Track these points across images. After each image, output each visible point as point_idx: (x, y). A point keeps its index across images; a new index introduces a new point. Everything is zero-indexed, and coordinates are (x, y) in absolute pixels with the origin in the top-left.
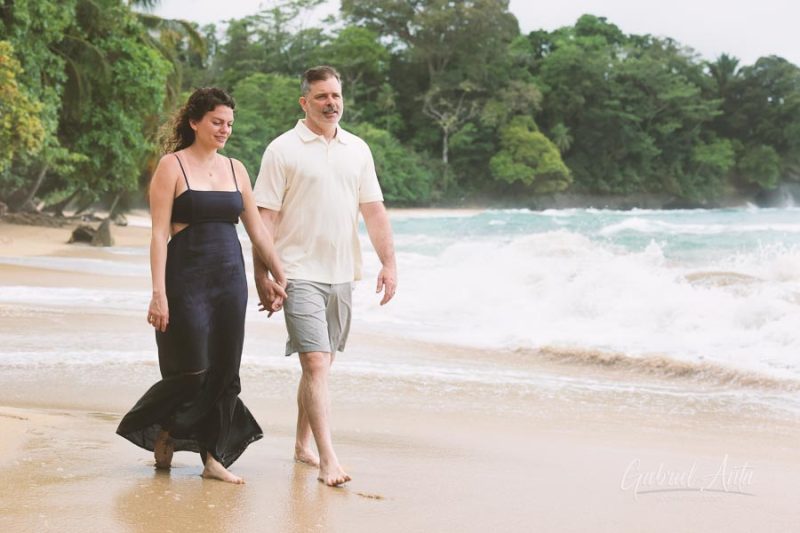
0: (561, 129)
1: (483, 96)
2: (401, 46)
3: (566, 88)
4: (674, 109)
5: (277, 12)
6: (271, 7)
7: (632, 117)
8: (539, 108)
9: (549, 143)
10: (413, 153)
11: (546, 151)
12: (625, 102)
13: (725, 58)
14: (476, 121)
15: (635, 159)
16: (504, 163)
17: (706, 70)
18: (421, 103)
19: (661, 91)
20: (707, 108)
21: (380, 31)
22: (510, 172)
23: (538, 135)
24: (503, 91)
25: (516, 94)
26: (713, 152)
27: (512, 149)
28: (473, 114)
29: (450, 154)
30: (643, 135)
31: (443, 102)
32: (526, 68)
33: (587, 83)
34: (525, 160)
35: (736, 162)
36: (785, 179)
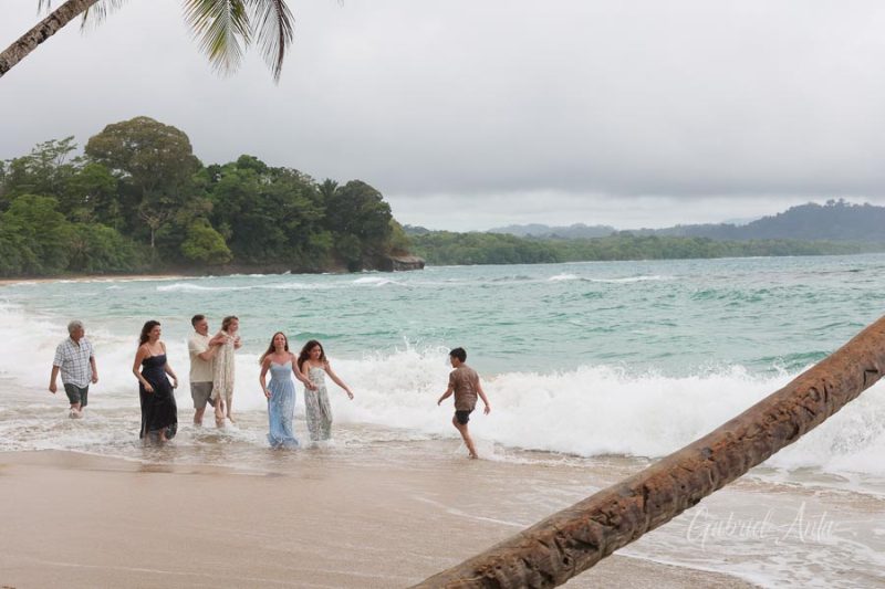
0: (225, 226)
1: (177, 206)
2: (127, 175)
3: (229, 200)
4: (296, 213)
5: (44, 154)
6: (39, 150)
7: (270, 218)
8: (212, 213)
9: (217, 234)
10: (132, 242)
11: (216, 239)
13: (328, 182)
14: (171, 222)
15: (273, 243)
16: (189, 247)
17: (317, 189)
18: (137, 210)
19: (288, 202)
20: (317, 213)
21: (113, 166)
22: (193, 253)
23: (211, 230)
24: (189, 203)
25: (197, 204)
26: (320, 239)
27: (195, 238)
28: (169, 217)
29: (155, 240)
30: (277, 229)
31: (150, 210)
32: (203, 190)
33: (242, 198)
34: (203, 245)
35: (336, 244)
36: (364, 254)
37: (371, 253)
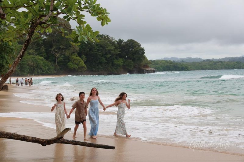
0: (84, 56)
1: (65, 49)
2: (45, 37)
3: (85, 47)
4: (109, 52)
7: (100, 54)
8: (79, 52)
9: (81, 60)
10: (50, 63)
11: (81, 61)
13: (120, 40)
14: (64, 55)
15: (101, 63)
16: (71, 64)
17: (116, 43)
18: (51, 50)
19: (106, 48)
20: (117, 51)
22: (72, 67)
23: (78, 58)
24: (70, 48)
25: (73, 48)
26: (118, 62)
27: (73, 61)
28: (63, 53)
29: (58, 62)
30: (102, 58)
31: (56, 50)
33: (90, 46)
34: (76, 64)
35: (124, 63)
36: (134, 67)
37: (137, 67)
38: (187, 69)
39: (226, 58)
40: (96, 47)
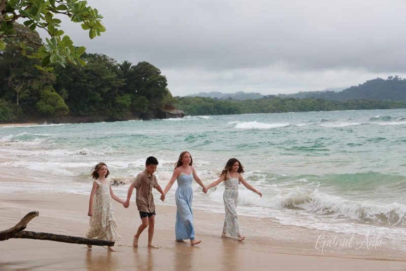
0: (64, 91)
1: (32, 78)
3: (65, 75)
4: (108, 83)
7: (92, 86)
8: (56, 83)
9: (60, 97)
10: (5, 101)
11: (58, 99)
12: (89, 80)
13: (126, 62)
14: (30, 88)
15: (93, 102)
16: (42, 104)
17: (119, 68)
18: (7, 81)
19: (102, 76)
20: (120, 82)
22: (45, 108)
23: (55, 93)
24: (40, 76)
25: (46, 77)
26: (123, 99)
27: (45, 99)
28: (29, 85)
29: (20, 102)
30: (96, 93)
31: (16, 81)
33: (74, 73)
34: (50, 103)
35: (132, 102)
36: (150, 108)
37: (154, 108)
38: (237, 110)
39: (300, 93)
40: (85, 75)
